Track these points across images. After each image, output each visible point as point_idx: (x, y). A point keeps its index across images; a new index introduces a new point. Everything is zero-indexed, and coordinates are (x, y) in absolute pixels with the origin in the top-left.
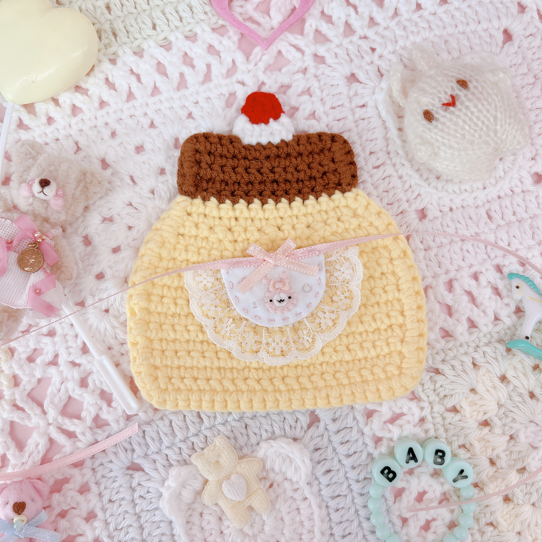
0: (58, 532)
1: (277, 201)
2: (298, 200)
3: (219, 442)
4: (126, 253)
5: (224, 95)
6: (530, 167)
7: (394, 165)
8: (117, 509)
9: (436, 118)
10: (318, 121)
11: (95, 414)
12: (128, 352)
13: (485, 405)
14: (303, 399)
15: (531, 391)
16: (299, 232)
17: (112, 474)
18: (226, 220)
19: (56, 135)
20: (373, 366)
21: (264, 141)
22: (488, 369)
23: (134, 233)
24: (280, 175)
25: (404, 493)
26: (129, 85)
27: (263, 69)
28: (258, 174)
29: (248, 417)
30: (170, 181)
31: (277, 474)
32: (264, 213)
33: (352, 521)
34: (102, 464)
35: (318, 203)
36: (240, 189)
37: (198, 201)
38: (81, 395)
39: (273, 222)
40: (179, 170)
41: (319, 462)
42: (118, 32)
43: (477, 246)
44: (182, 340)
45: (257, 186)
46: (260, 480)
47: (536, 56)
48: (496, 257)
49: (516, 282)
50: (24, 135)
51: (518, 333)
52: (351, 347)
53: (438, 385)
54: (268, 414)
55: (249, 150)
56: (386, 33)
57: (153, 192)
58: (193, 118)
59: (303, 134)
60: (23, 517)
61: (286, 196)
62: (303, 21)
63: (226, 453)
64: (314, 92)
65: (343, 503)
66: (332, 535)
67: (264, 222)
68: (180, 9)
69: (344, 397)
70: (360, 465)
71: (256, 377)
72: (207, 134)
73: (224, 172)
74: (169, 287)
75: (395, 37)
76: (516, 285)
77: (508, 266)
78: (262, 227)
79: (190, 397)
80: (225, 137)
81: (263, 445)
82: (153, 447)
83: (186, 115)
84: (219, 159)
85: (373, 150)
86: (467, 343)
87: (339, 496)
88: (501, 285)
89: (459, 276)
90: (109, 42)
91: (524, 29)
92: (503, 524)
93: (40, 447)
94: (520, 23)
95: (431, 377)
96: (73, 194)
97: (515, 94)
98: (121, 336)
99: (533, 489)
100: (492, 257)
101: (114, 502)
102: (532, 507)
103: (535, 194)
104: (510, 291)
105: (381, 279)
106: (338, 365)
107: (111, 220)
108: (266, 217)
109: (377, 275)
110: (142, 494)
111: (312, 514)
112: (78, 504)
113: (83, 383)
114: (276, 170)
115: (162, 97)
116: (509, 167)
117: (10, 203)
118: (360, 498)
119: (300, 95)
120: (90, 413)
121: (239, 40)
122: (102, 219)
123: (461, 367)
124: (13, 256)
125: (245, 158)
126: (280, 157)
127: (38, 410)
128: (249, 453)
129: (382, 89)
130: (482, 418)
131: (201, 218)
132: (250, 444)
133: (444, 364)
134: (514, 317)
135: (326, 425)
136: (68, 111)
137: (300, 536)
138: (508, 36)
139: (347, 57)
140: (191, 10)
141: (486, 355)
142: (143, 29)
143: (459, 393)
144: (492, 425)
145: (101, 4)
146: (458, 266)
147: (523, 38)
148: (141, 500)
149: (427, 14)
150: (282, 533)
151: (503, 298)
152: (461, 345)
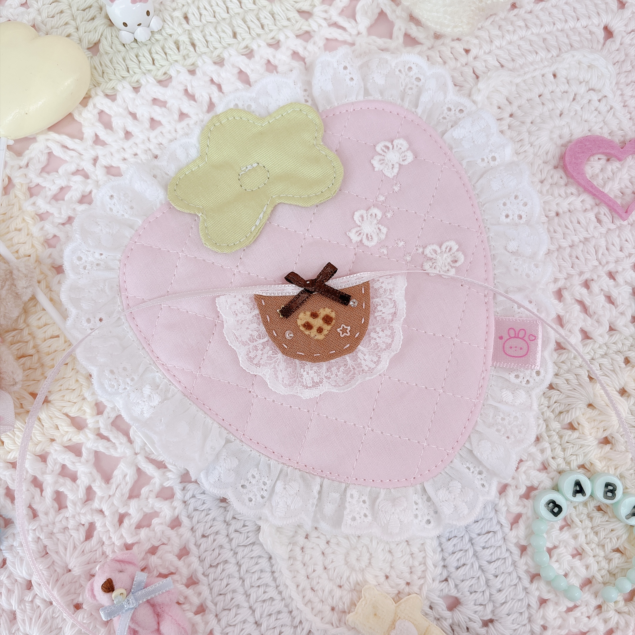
8: (212, 544)
13: (604, 421)
17: (205, 507)
19: (135, 150)
22: (605, 382)
25: (521, 519)
26: (209, 95)
33: (466, 551)
34: (194, 496)
42: (197, 42)
43: (587, 252)
48: (607, 263)
50: (101, 151)
53: (552, 401)
56: (480, 33)
62: (391, 24)
66: (445, 566)
68: (261, 16)
75: (489, 37)
77: (621, 272)
88: (614, 292)
89: (569, 284)
90: (188, 52)
91: (626, 25)
93: (128, 478)
94: (621, 20)
95: (545, 393)
97: (619, 92)
100: (603, 264)
101: (208, 537)
110: (238, 529)
111: (422, 544)
112: (169, 539)
116: (617, 168)
123: (577, 381)
127: (124, 439)
129: (479, 90)
130: (602, 435)
133: (558, 378)
134: (631, 327)
136: (147, 125)
137: (411, 569)
138: (608, 33)
139: (440, 60)
140: (273, 17)
141: (603, 367)
142: (223, 38)
143: (576, 408)
144: (613, 442)
145: (178, 14)
146: (568, 274)
147: (624, 34)
148: (237, 534)
149: (523, 12)
150: (391, 567)
151: (617, 306)
152: (575, 358)
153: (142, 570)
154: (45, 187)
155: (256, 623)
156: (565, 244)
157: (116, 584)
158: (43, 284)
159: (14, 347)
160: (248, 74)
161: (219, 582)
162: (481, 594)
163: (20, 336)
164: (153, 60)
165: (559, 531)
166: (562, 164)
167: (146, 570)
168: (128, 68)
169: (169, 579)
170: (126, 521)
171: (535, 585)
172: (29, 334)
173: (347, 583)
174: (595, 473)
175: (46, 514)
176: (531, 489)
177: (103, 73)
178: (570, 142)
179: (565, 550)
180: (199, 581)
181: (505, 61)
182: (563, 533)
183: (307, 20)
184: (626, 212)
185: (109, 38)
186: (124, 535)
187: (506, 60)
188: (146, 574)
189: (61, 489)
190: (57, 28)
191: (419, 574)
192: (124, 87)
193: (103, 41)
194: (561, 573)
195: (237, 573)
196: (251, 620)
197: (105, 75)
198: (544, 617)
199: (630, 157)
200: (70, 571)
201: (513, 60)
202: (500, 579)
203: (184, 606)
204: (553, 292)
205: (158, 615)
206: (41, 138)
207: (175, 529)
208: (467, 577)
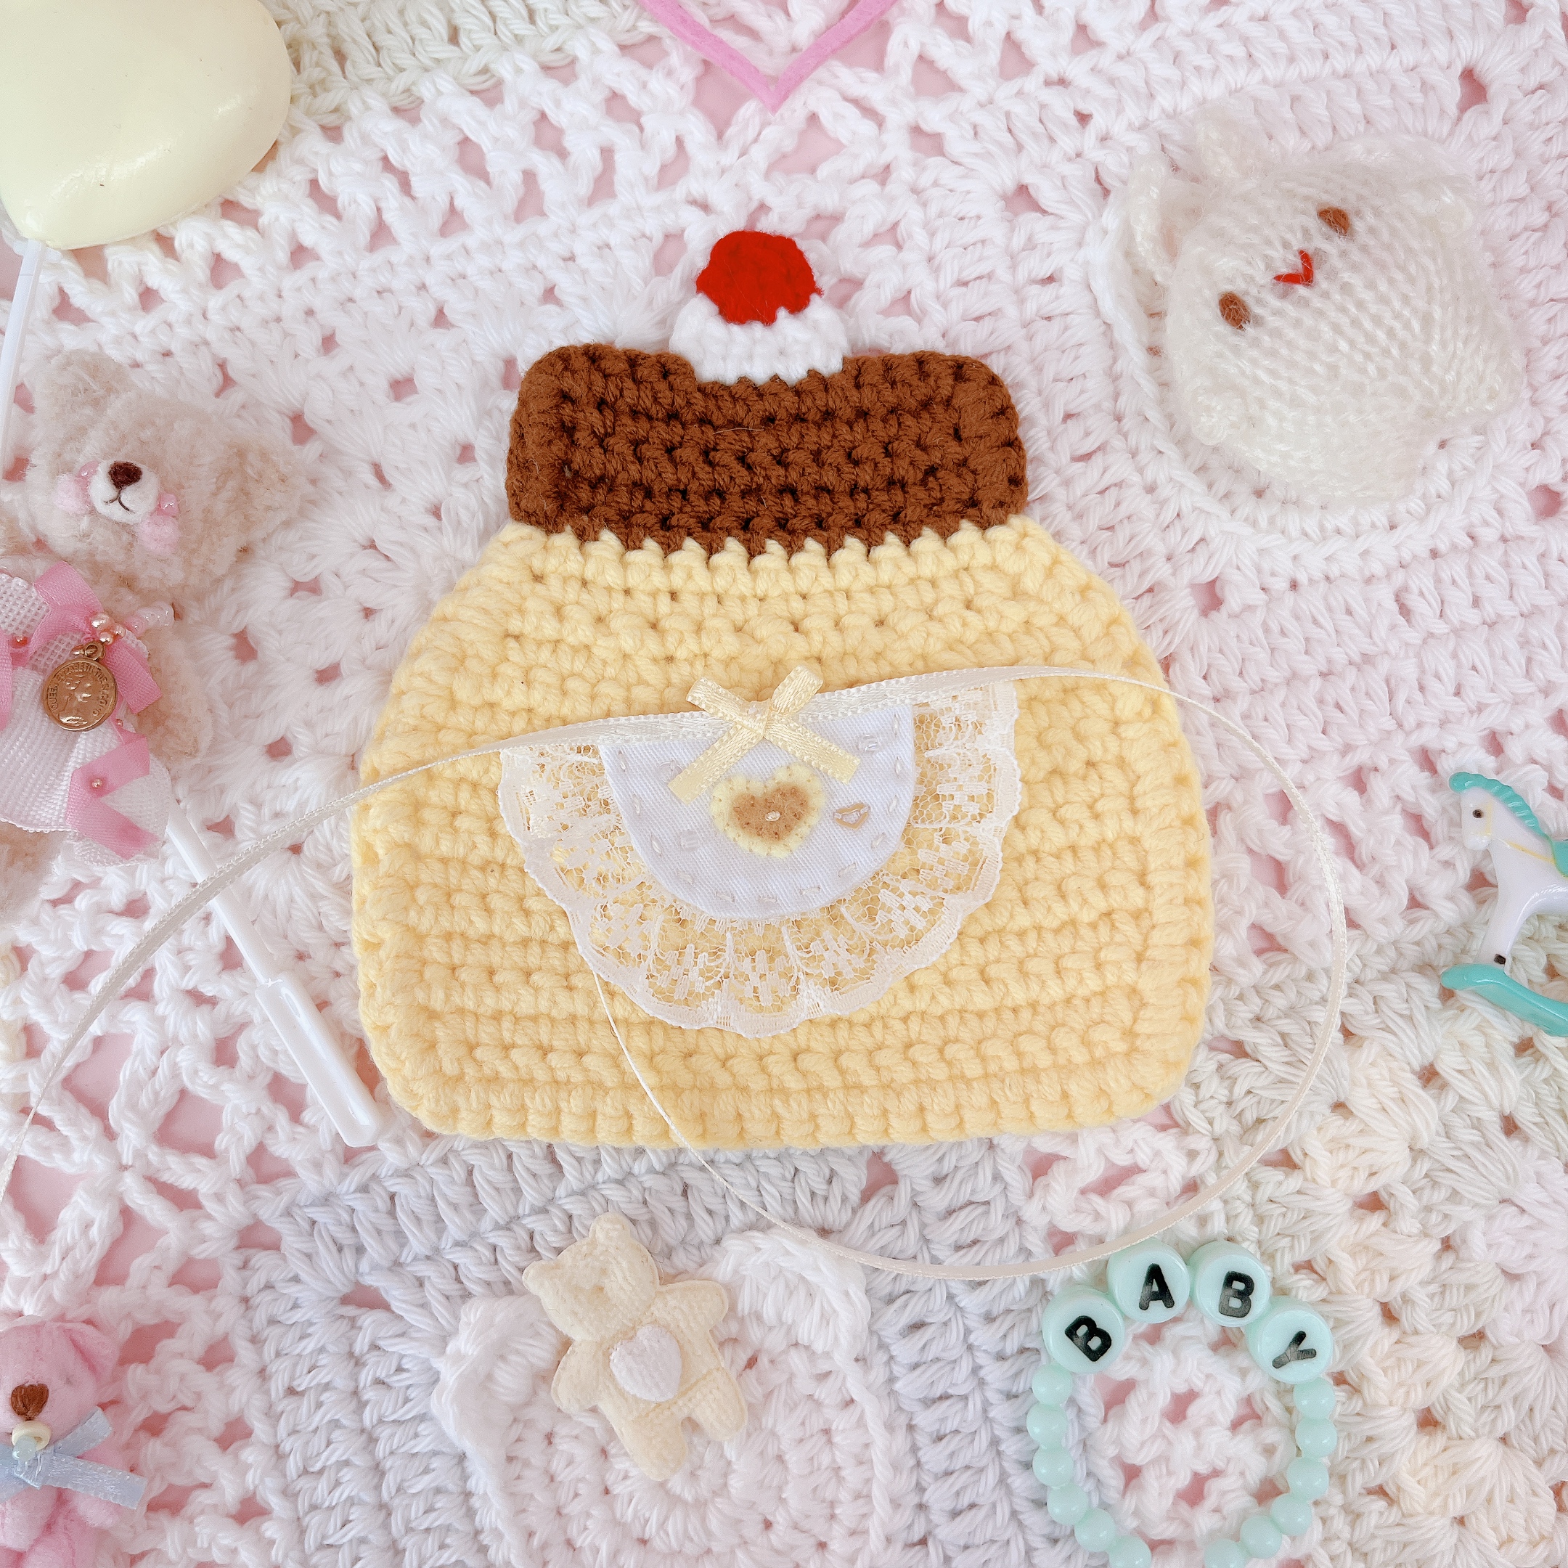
0: (141, 1475)
1: (792, 548)
2: (853, 545)
3: (605, 1231)
4: (353, 686)
5: (650, 239)
6: (1527, 469)
7: (1134, 454)
8: (309, 1416)
9: (1256, 317)
10: (919, 321)
11: (254, 1144)
12: (353, 968)
13: (1372, 1150)
14: (850, 1117)
15: (1507, 1112)
16: (853, 639)
17: (297, 1316)
18: (644, 598)
19: (165, 340)
20: (1053, 1028)
21: (760, 374)
22: (1384, 1048)
23: (380, 628)
24: (802, 472)
25: (1132, 1395)
26: (376, 201)
27: (763, 165)
28: (739, 467)
29: (691, 1165)
30: (488, 481)
31: (771, 1328)
32: (754, 580)
33: (981, 1470)
34: (269, 1286)
35: (909, 554)
36: (688, 509)
37: (565, 540)
38: (215, 1087)
39: (779, 607)
40: (511, 451)
41: (891, 1300)
42: (349, 48)
43: (1367, 694)
44: (510, 937)
45: (735, 503)
46: (721, 1344)
47: (1556, 148)
48: (1419, 725)
49: (1474, 798)
50: (70, 338)
51: (1475, 945)
52: (993, 971)
53: (1239, 1090)
54: (749, 1157)
55: (715, 397)
56: (1122, 70)
57: (436, 513)
58: (558, 302)
59: (874, 356)
60: (37, 1428)
61: (818, 532)
62: (883, 29)
63: (624, 1264)
64: (910, 236)
65: (958, 1418)
66: (921, 1507)
67: (753, 608)
69: (968, 1115)
70: (1010, 1311)
71: (719, 1051)
72: (596, 347)
73: (640, 460)
74: (475, 786)
75: (1147, 83)
76: (1473, 807)
77: (1454, 753)
78: (746, 621)
79: (528, 1101)
80: (646, 357)
81: (734, 1245)
82: (417, 1243)
83: (538, 290)
84: (629, 422)
85: (1072, 408)
86: (1327, 971)
87: (944, 1397)
88: (1431, 807)
89: (1309, 778)
90: (323, 75)
91: (1523, 70)
92: (1416, 1494)
93: (94, 1232)
94: (1511, 53)
95: (1221, 1066)
96: (207, 511)
97: (1488, 257)
98: (334, 921)
99: (1506, 1395)
100: (1405, 724)
101: (302, 1394)
102: (1501, 1446)
103: (1539, 547)
104: (1456, 824)
105: (1084, 778)
106: (953, 1021)
107: (313, 588)
108: (760, 593)
109: (1075, 766)
110: (382, 1374)
111: (867, 1446)
112: (199, 1396)
113: (223, 1054)
114: (792, 456)
115: (471, 241)
116: (1465, 468)
117: (26, 530)
118: (1006, 1405)
119: (867, 244)
120: (241, 1138)
121: (699, 80)
122: (289, 585)
123: (1307, 1039)
124: (30, 682)
125: (704, 421)
126: (804, 420)
127: (92, 1128)
128: (691, 1266)
129: (1105, 232)
130: (1363, 1187)
131: (573, 591)
132: (696, 1242)
133: (1260, 1030)
134: (1466, 900)
135: (915, 1193)
136: (201, 272)
137: (831, 1507)
138: (1474, 88)
139: (1007, 139)
141: (1383, 1007)
142: (422, 40)
143: (1301, 1114)
144: (1392, 1209)
146: (1310, 747)
147: (1517, 95)
148: (380, 1392)
149: (1244, 17)
150: (779, 1498)
151: (1436, 843)
152: (1310, 977)
156: (1309, 667)
165: (1228, 1433)
173: (661, 1534)
182: (1240, 1437)
191: (851, 1523)
195: (373, 1494)
204: (1267, 796)
207: (217, 1370)
208: (978, 1539)
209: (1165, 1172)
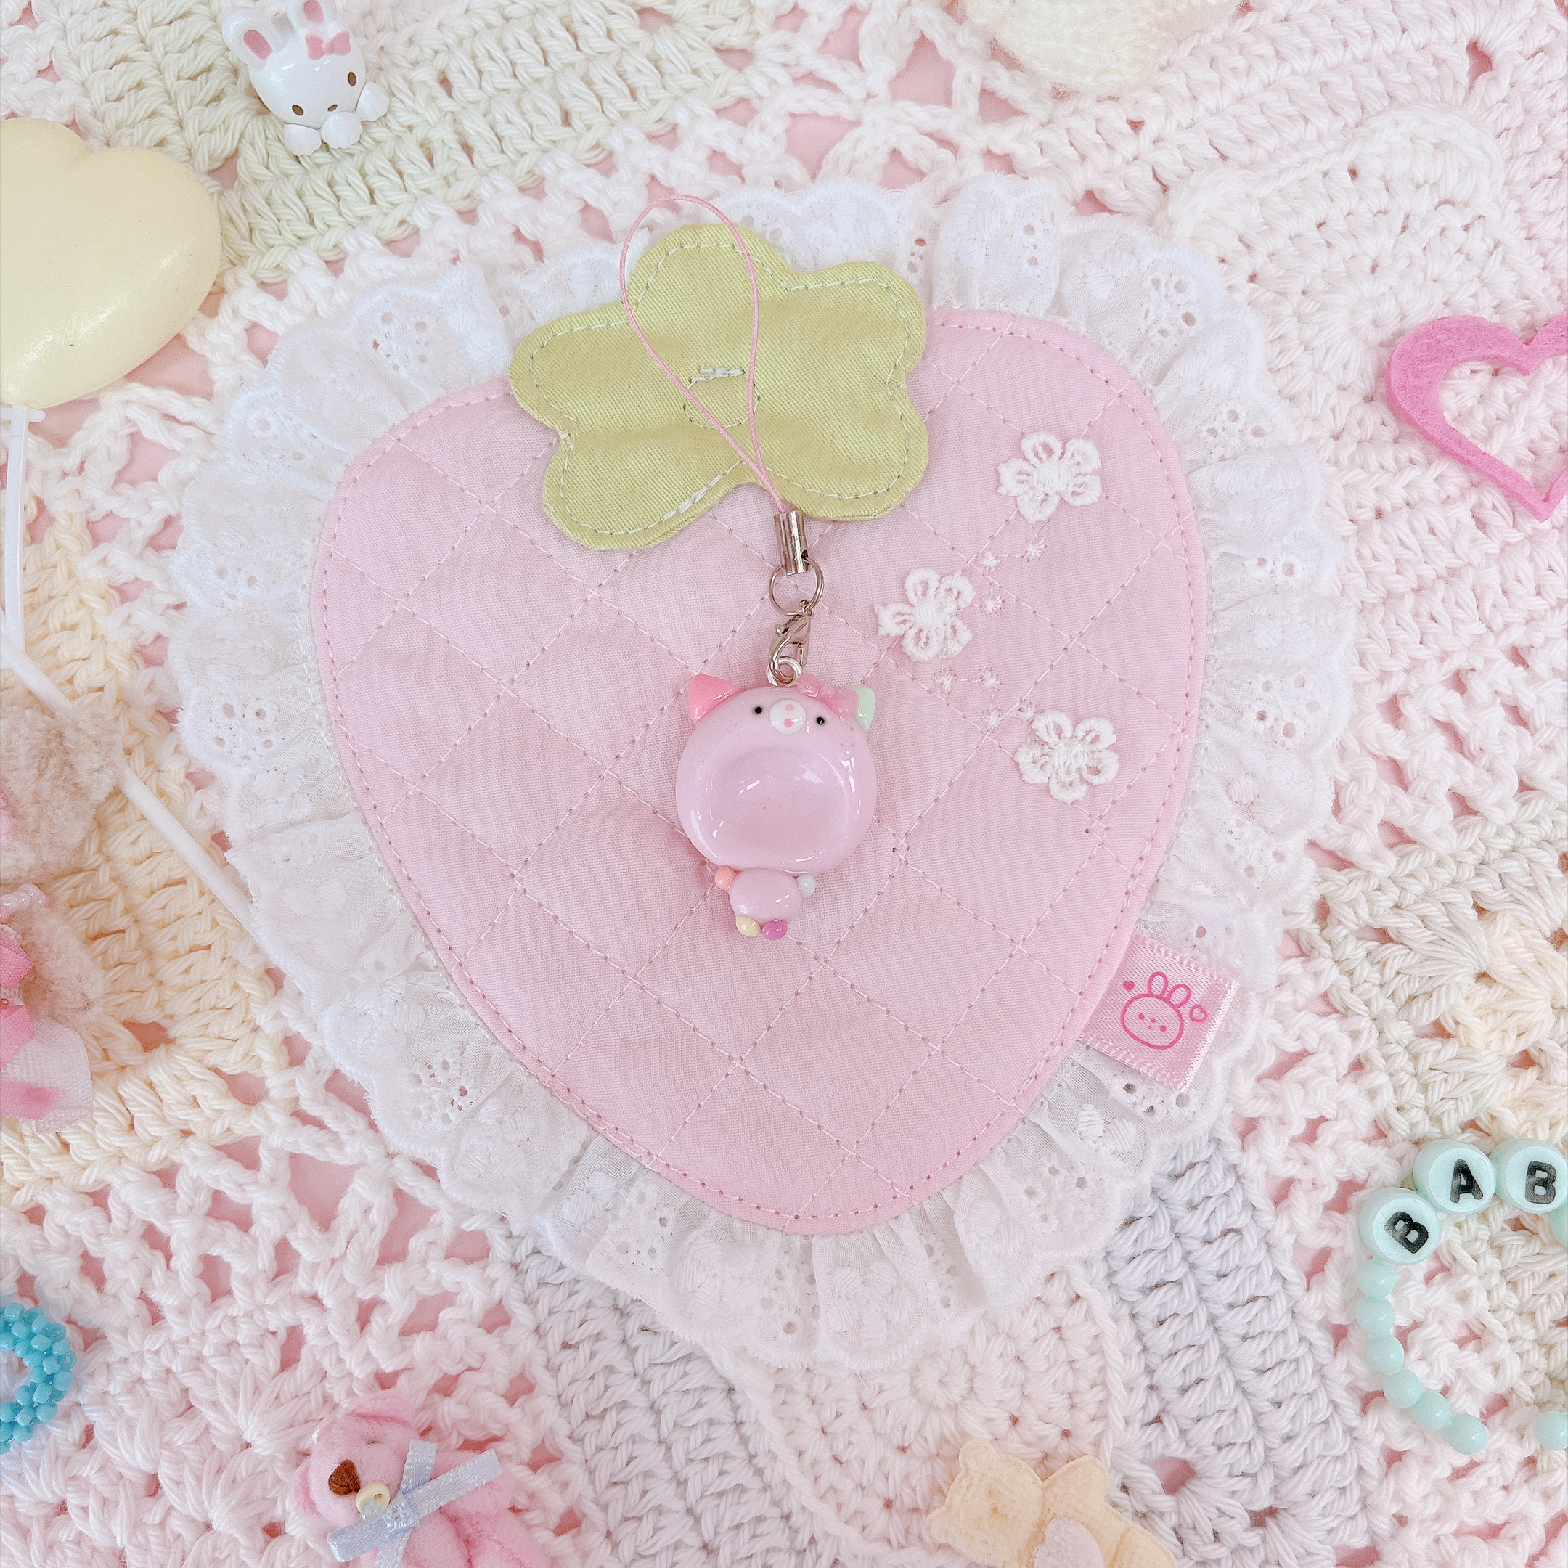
8: (586, 1364)
13: (1518, 1012)
17: (563, 1276)
22: (1516, 919)
25: (1329, 1261)
33: (1203, 1347)
34: (536, 1253)
42: (474, 141)
43: (1457, 603)
47: (1561, 103)
48: (1507, 626)
53: (1390, 971)
56: (1165, 80)
60: (370, 1490)
65: (1176, 1302)
66: (1153, 1387)
68: (627, 67)
70: (1210, 1197)
75: (1188, 87)
77: (1543, 647)
86: (1453, 856)
87: (1157, 1286)
88: (1526, 697)
89: (1415, 684)
90: (455, 167)
91: (1522, 38)
93: (374, 1215)
94: (1509, 24)
95: (1370, 953)
97: (1514, 205)
100: (1495, 628)
101: (576, 1346)
110: (647, 1323)
111: (1096, 1337)
112: (483, 1357)
116: (1519, 391)
118: (1220, 1283)
121: (788, 131)
123: (1447, 920)
127: (358, 1123)
130: (1514, 1047)
133: (1401, 915)
137: (1071, 1397)
138: (1481, 58)
139: (1070, 151)
140: (657, 68)
141: (1508, 881)
142: (538, 126)
143: (1448, 987)
144: (1543, 1063)
145: (425, 75)
146: (1411, 658)
147: (1521, 60)
148: (647, 1337)
149: (1269, 20)
150: (1023, 1395)
151: (1536, 730)
152: (1439, 863)
153: (424, 1433)
154: (128, 519)
155: (705, 1547)
156: (1401, 585)
157: (364, 1474)
158: (139, 758)
159: (78, 915)
160: (606, 213)
161: (611, 1455)
162: (1244, 1449)
163: (90, 886)
164: (371, 192)
165: (1423, 1286)
166: (1383, 390)
167: (431, 1435)
168: (310, 215)
169: (490, 1454)
170: (377, 1319)
171: (1372, 1420)
172: (113, 880)
173: (920, 1440)
174: (1503, 1140)
175: (183, 1311)
176: (1349, 1188)
177: (251, 230)
178: (1401, 333)
179: (1440, 1331)
180: (562, 1453)
181: (1230, 144)
182: (1434, 1288)
183: (740, 70)
184: (1547, 500)
185: (260, 143)
186: (373, 1352)
187: (1233, 142)
188: (435, 1445)
189: (215, 1252)
190: (132, 126)
191: (1092, 1409)
192: (304, 264)
193: (247, 152)
194: (1431, 1387)
195: (653, 1430)
196: (693, 1541)
197: (256, 235)
198: (1397, 1497)
199: (1550, 363)
200: (248, 1445)
201: (1250, 141)
202: (1289, 1410)
203: (528, 1516)
204: (1379, 705)
205: (468, 1542)
206: (111, 400)
207: (496, 1332)
208: (1210, 1409)
209: (1332, 1053)
